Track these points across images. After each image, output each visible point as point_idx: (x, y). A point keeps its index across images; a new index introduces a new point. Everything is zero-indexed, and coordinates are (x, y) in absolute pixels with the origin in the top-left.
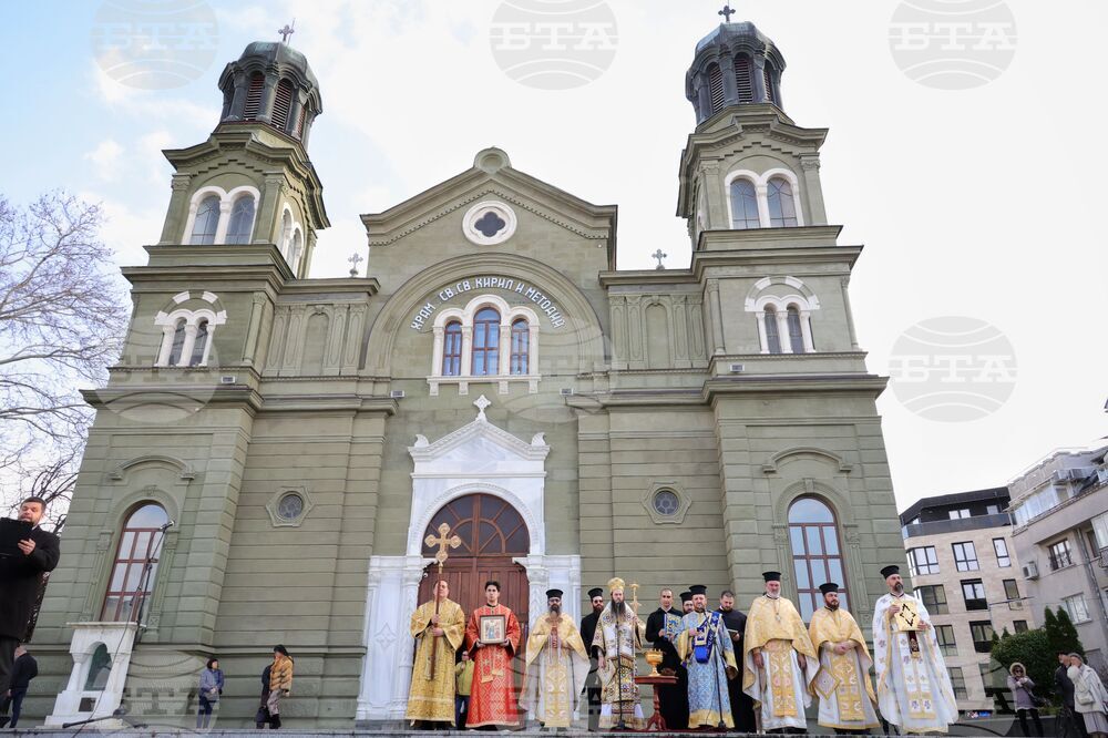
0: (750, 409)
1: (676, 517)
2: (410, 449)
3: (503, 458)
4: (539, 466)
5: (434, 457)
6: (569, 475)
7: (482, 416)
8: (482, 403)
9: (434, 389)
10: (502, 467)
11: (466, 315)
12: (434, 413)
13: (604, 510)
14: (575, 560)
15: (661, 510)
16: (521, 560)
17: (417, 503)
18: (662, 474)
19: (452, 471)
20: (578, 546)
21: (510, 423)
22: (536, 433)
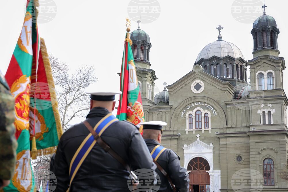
0: (256, 139)
1: (241, 162)
2: (183, 147)
3: (204, 149)
4: (211, 151)
5: (188, 149)
6: (218, 152)
7: (198, 139)
8: (198, 136)
9: (187, 133)
10: (203, 151)
11: (193, 113)
12: (187, 138)
13: (225, 161)
14: (220, 171)
15: (238, 161)
16: (208, 172)
17: (185, 159)
18: (238, 152)
19: (192, 152)
20: (220, 168)
21: (205, 140)
22: (211, 143)
